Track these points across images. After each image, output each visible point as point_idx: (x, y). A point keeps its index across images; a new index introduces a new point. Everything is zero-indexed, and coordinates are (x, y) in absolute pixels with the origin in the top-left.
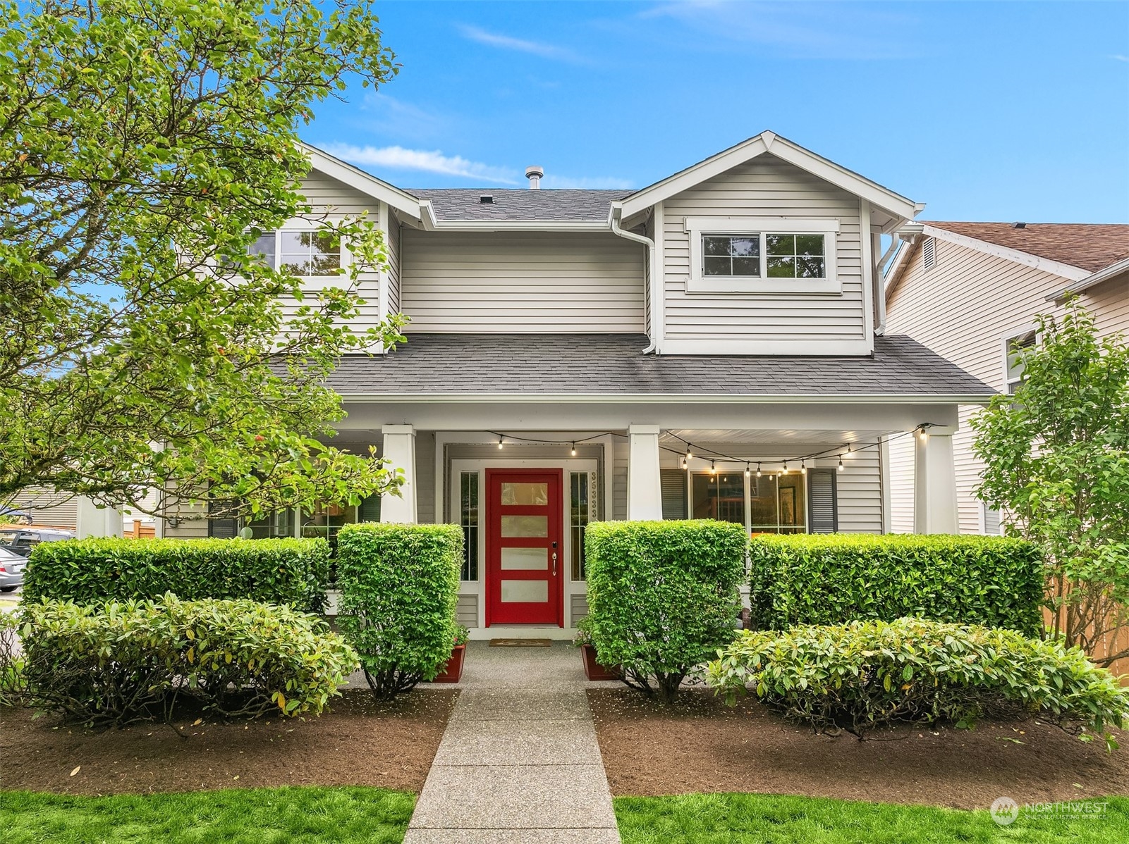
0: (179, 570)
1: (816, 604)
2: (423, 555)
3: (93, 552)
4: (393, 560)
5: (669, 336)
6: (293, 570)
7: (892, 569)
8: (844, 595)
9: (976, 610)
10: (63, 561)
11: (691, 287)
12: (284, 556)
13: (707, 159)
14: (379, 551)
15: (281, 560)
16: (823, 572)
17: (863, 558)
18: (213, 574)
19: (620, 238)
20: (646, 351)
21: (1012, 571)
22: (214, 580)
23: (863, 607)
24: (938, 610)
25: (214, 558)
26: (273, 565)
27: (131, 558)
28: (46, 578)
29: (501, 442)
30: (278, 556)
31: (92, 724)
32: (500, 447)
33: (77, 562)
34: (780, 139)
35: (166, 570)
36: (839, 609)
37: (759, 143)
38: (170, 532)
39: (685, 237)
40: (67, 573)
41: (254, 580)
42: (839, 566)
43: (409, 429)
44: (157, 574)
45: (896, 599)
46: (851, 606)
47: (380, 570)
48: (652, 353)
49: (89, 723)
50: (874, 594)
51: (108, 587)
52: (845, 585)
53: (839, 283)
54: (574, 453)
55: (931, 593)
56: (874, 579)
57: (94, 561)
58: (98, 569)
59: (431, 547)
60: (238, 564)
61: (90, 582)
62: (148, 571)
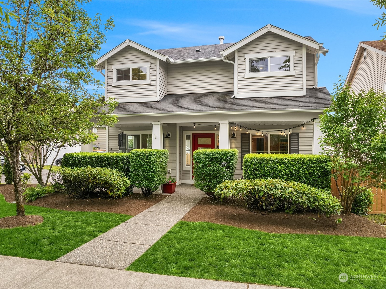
0: (93, 160)
1: (252, 174)
2: (149, 157)
3: (75, 156)
4: (142, 159)
5: (239, 92)
6: (118, 161)
7: (275, 164)
8: (260, 171)
9: (306, 178)
10: (70, 158)
11: (246, 76)
12: (116, 157)
13: (249, 35)
14: (139, 156)
15: (115, 158)
16: (254, 164)
17: (266, 161)
18: (100, 161)
19: (225, 62)
20: (232, 97)
21: (319, 166)
22: (101, 163)
23: (266, 175)
24: (291, 177)
25: (101, 157)
26: (114, 159)
27: (83, 157)
28: (66, 162)
29: (194, 126)
30: (115, 157)
31: (77, 197)
32: (194, 127)
33: (72, 158)
34: (273, 26)
35: (91, 160)
36: (258, 175)
37: (267, 28)
38: (110, 151)
39: (244, 61)
40: (70, 160)
41: (110, 163)
42: (259, 163)
43: (159, 123)
44: (88, 161)
45: (277, 173)
46: (262, 175)
47: (139, 161)
48: (234, 98)
49: (76, 197)
50: (270, 171)
51: (79, 164)
52: (261, 168)
53: (294, 72)
54: (215, 129)
55: (288, 172)
56: (269, 167)
57: (76, 158)
58: (76, 160)
59: (151, 155)
60: (106, 159)
61: (75, 163)
62: (87, 160)
